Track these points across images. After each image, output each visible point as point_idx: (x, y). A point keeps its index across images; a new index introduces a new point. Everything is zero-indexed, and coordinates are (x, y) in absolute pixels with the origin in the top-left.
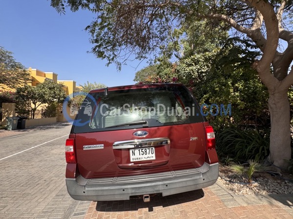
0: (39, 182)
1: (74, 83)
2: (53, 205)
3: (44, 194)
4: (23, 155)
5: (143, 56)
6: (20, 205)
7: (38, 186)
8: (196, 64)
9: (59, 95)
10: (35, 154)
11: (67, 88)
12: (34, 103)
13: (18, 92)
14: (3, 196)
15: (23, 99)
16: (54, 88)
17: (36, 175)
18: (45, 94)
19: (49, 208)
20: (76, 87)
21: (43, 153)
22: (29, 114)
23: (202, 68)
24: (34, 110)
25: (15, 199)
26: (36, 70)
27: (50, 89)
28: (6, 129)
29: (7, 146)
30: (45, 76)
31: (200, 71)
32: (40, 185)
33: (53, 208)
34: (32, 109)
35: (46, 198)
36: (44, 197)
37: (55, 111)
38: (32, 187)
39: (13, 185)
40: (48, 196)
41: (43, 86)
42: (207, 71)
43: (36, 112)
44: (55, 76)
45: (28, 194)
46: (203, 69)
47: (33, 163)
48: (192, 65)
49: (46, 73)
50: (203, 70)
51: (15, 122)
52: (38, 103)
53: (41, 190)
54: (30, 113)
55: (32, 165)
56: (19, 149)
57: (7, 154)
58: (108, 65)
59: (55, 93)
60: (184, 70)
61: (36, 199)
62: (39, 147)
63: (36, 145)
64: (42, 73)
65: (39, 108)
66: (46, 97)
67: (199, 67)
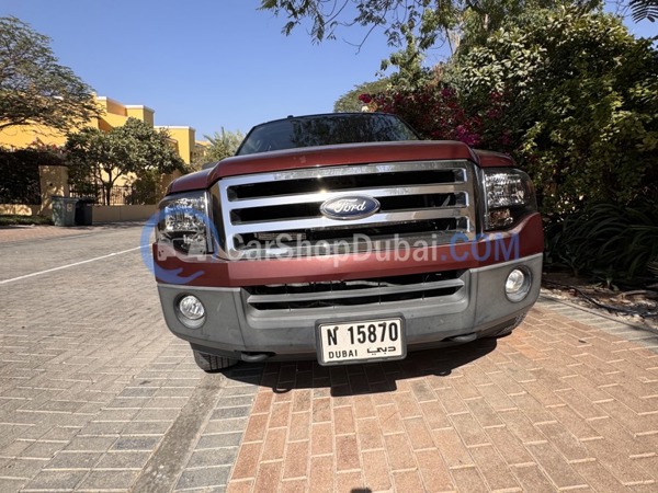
0: (135, 312)
1: (192, 132)
2: (176, 353)
3: (151, 333)
4: (94, 266)
5: (375, 15)
6: (95, 351)
7: (134, 318)
8: (499, 58)
9: (161, 153)
10: (120, 265)
11: (176, 144)
12: (109, 171)
13: (71, 144)
14: (55, 332)
15: (84, 159)
16: (148, 137)
17: (126, 299)
18: (129, 149)
19: (166, 360)
20: (196, 141)
21: (136, 264)
22: (97, 194)
23: (516, 66)
24: (109, 185)
25: (83, 339)
26: (105, 98)
27: (141, 138)
28: (51, 223)
29: (58, 252)
30: (126, 115)
31: (510, 76)
32: (138, 316)
33: (177, 359)
34: (104, 184)
35: (156, 339)
36: (151, 338)
37: (153, 190)
38: (119, 320)
39: (76, 314)
40: (161, 336)
41: (124, 132)
42: (532, 74)
43: (112, 191)
44: (148, 113)
45: (113, 332)
46: (521, 69)
47: (116, 279)
48: (490, 61)
49: (127, 107)
50: (520, 73)
51: (70, 208)
52: (116, 171)
53: (143, 326)
54: (101, 190)
55: (115, 282)
56: (83, 256)
57: (57, 263)
58: (288, 32)
59: (150, 148)
60: (468, 77)
61: (133, 341)
62: (127, 254)
63: (120, 250)
64: (120, 107)
65: (119, 182)
66: (133, 156)
67: (508, 64)
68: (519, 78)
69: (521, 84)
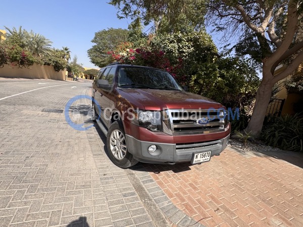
8: (178, 42)
23: (183, 47)
31: (181, 50)
46: (185, 49)
48: (174, 42)
60: (166, 45)
67: (181, 46)
68: (183, 52)
69: (184, 54)
